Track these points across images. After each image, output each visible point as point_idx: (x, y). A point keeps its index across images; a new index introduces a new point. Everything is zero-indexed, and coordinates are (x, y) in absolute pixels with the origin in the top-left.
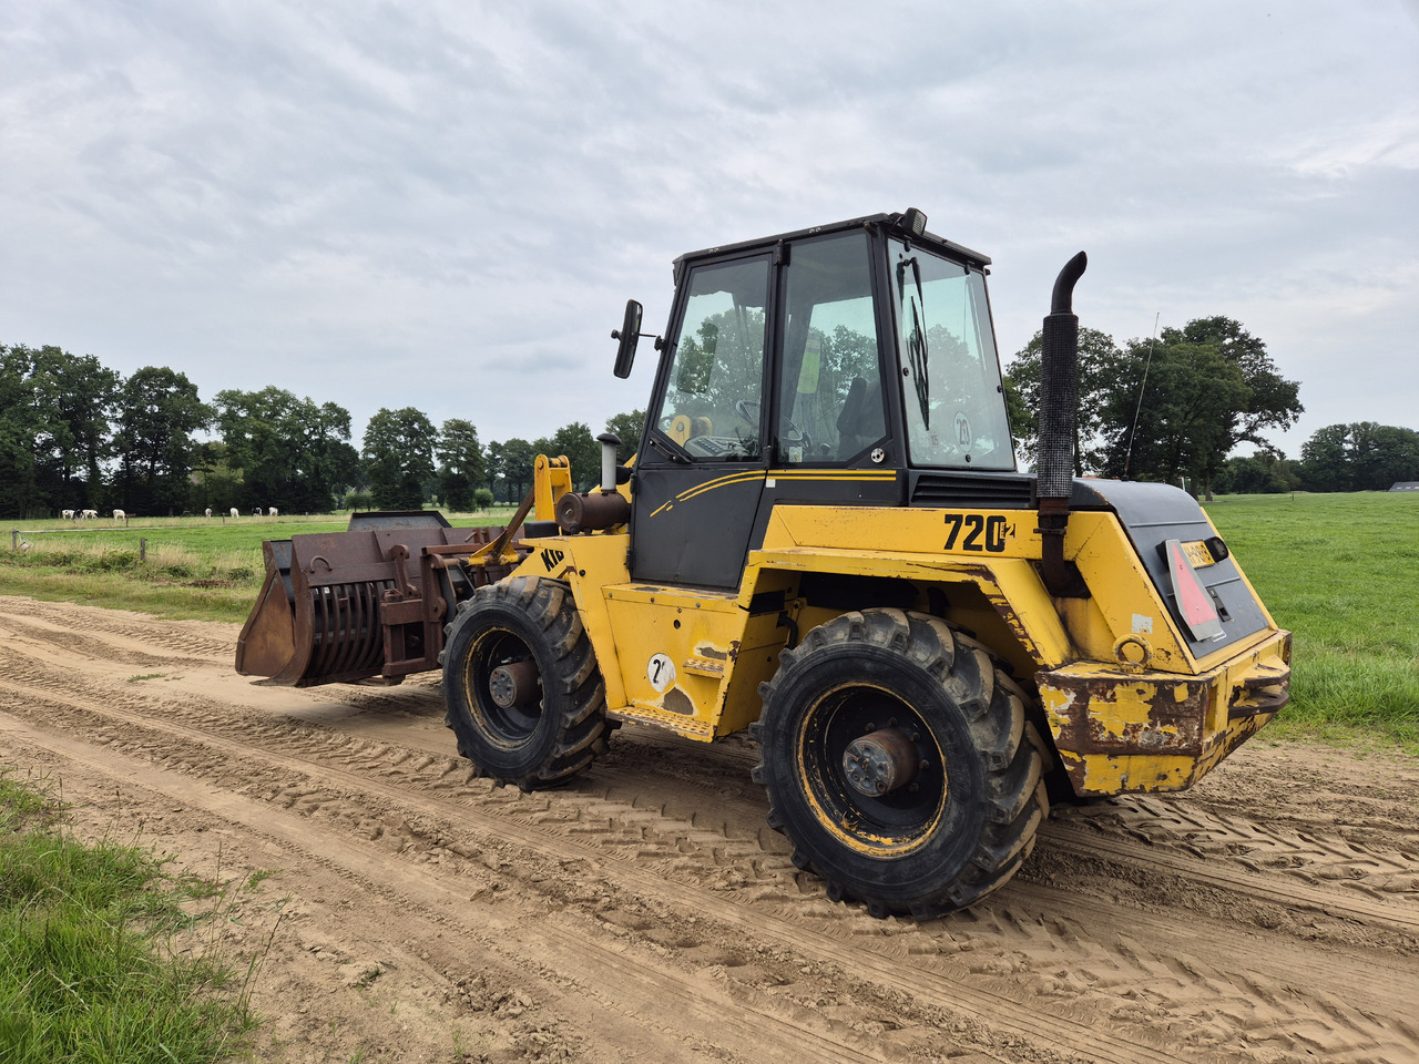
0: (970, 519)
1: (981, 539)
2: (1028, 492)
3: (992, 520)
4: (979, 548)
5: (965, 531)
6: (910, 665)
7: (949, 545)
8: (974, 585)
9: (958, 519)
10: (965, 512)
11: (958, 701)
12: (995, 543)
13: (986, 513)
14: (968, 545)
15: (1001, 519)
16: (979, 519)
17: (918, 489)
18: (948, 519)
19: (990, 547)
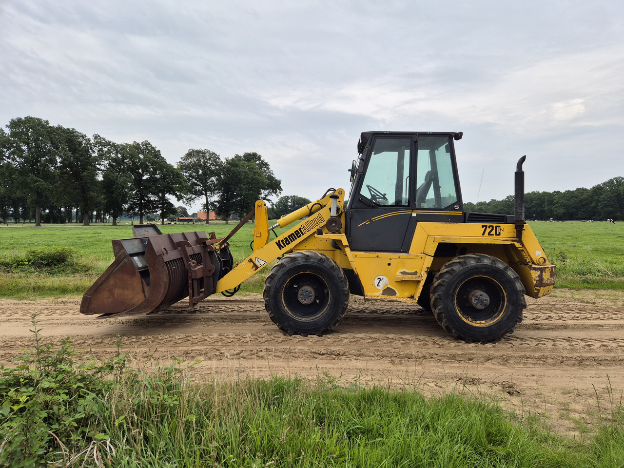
0: (489, 227)
1: (493, 232)
2: (504, 219)
3: (496, 227)
4: (493, 235)
5: (488, 230)
6: (498, 268)
7: (483, 234)
8: (514, 244)
9: (486, 226)
10: (488, 225)
11: (512, 277)
12: (498, 233)
13: (495, 225)
14: (489, 234)
15: (499, 226)
16: (493, 227)
17: (469, 217)
18: (483, 226)
19: (496, 234)
